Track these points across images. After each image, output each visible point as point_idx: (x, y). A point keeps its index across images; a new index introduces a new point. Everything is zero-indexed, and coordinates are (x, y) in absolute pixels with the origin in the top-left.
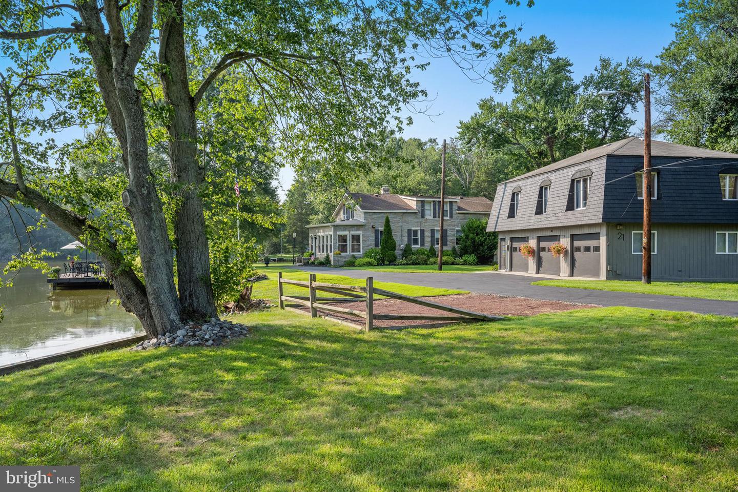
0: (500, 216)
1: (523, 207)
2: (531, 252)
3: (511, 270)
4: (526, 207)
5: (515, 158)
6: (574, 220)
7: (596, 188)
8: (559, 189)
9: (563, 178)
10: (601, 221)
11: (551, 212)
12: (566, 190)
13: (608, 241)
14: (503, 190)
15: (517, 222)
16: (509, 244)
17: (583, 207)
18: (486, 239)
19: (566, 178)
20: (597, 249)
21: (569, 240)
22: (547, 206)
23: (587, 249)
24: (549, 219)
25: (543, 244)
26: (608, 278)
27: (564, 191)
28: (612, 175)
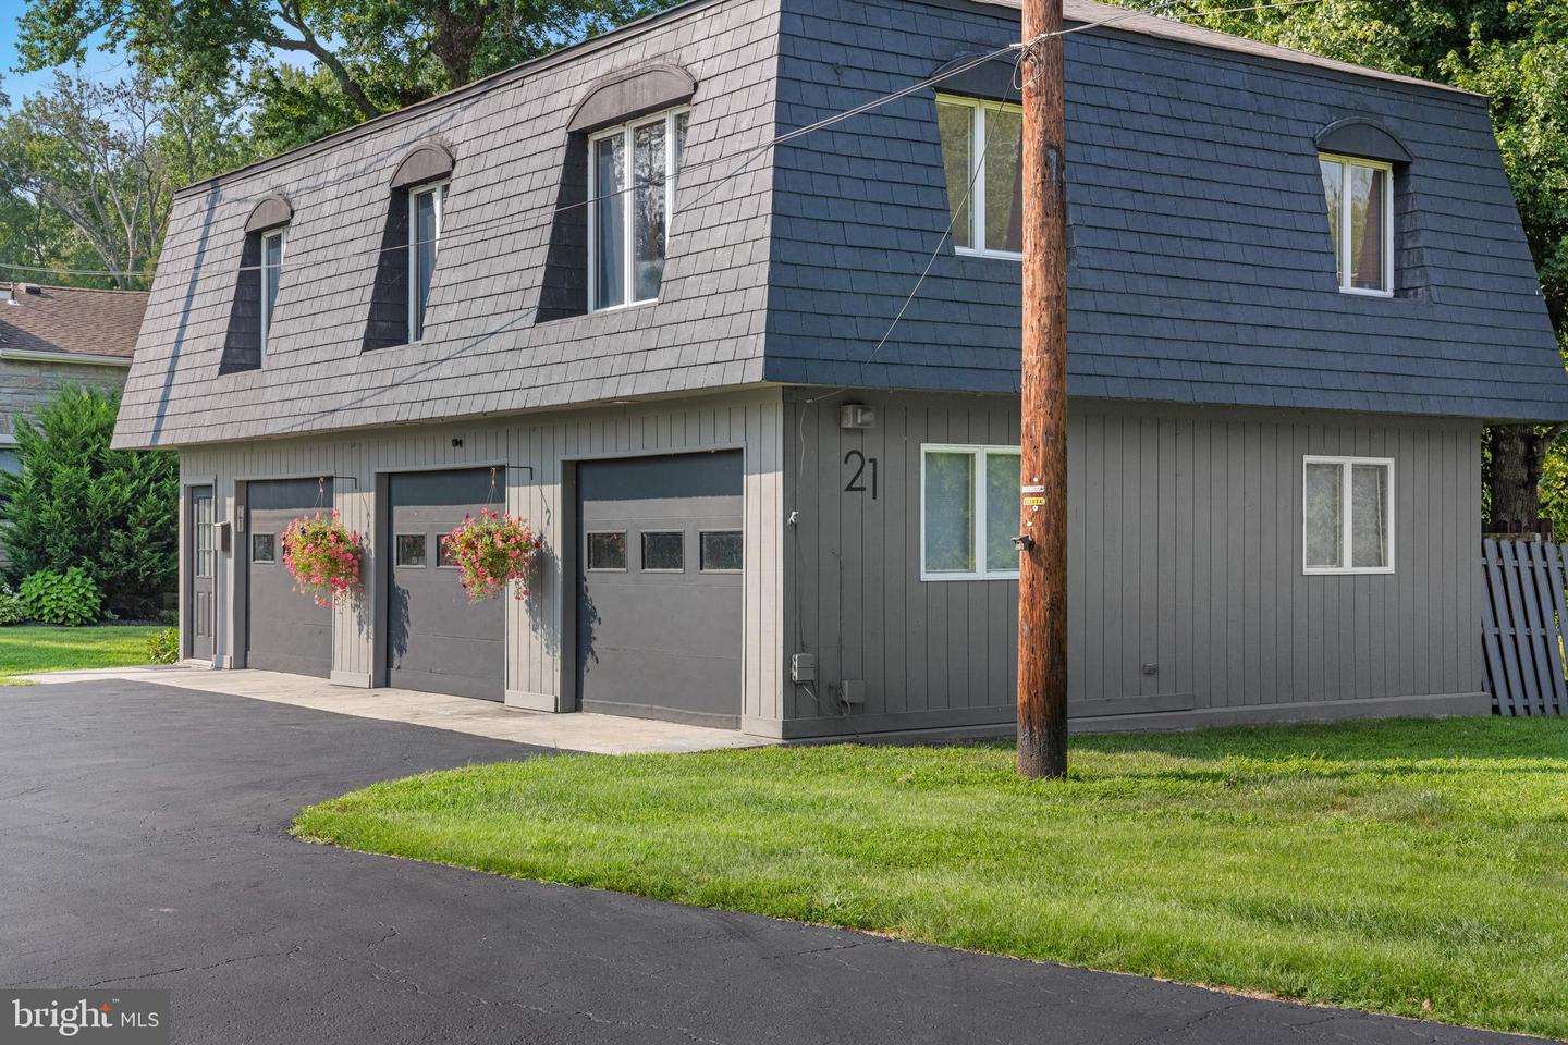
0: (182, 363)
1: (297, 310)
2: (344, 563)
3: (242, 662)
4: (316, 305)
5: (296, 112)
6: (590, 369)
7: (720, 170)
8: (498, 191)
9: (526, 130)
10: (755, 373)
11: (455, 331)
12: (540, 198)
13: (791, 500)
14: (200, 220)
15: (269, 394)
16: (230, 518)
17: (639, 296)
18: (141, 494)
19: (540, 125)
20: (725, 549)
21: (553, 493)
22: (434, 297)
23: (663, 549)
24: (446, 370)
25: (410, 520)
26: (794, 733)
27: (526, 202)
28: (814, 96)
